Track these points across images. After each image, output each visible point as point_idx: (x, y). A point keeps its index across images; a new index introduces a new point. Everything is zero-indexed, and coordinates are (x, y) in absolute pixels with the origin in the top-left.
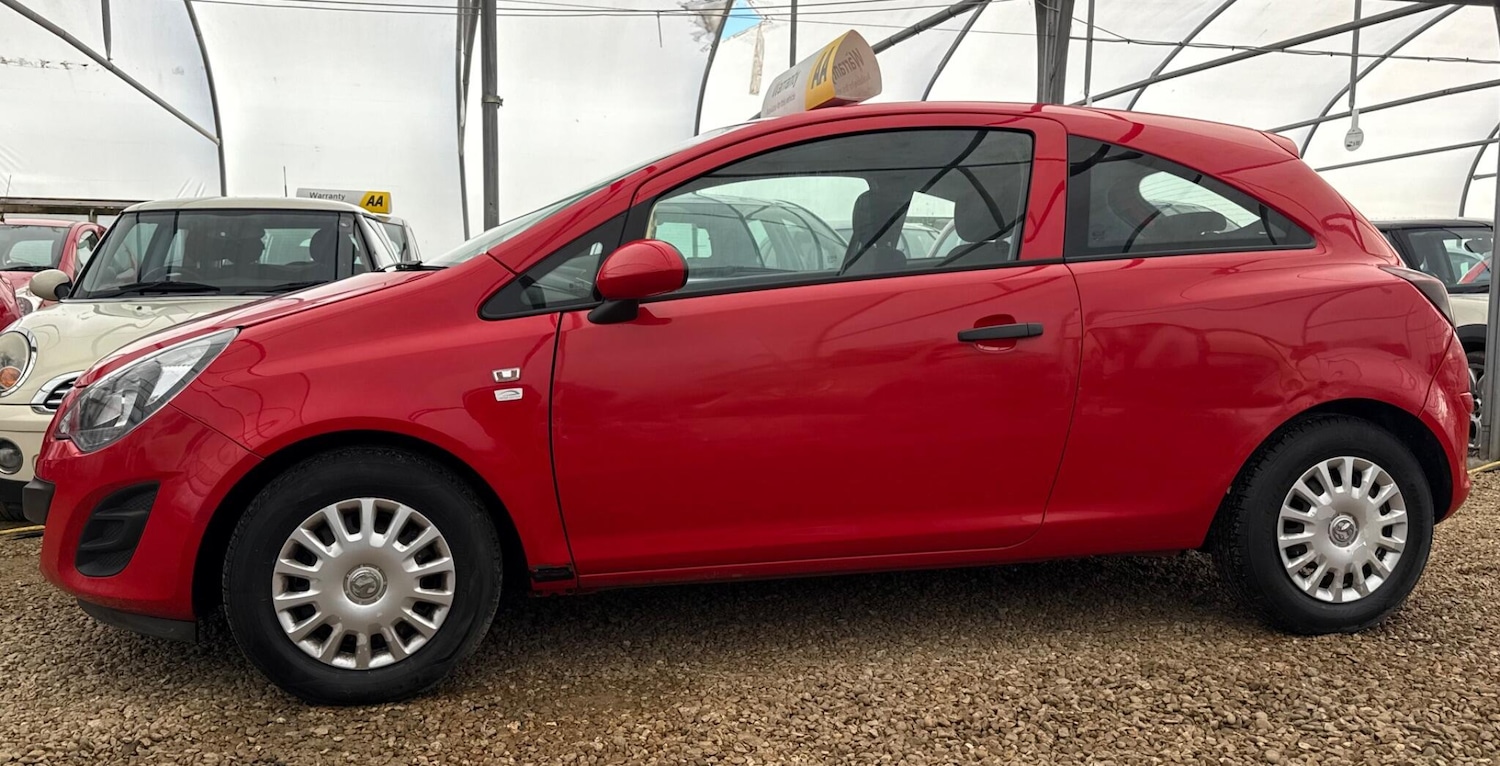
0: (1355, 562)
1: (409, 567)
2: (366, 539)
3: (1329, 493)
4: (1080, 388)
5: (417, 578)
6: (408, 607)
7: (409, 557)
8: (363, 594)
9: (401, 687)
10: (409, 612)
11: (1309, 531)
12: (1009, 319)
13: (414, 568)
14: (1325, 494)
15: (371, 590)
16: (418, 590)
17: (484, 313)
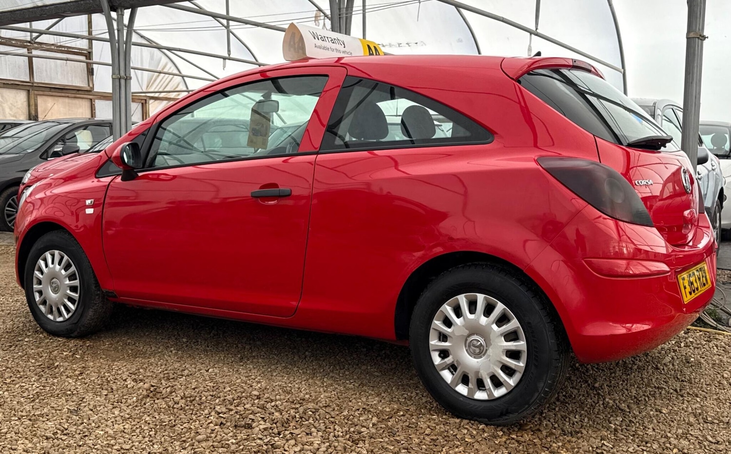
0: (481, 371)
1: (66, 281)
2: (54, 267)
3: (464, 318)
4: (310, 229)
5: (68, 286)
6: (66, 299)
7: (66, 277)
8: (55, 291)
9: (63, 331)
10: (66, 300)
11: (450, 342)
12: (275, 185)
13: (67, 282)
14: (462, 318)
15: (56, 289)
16: (68, 292)
17: (97, 176)
